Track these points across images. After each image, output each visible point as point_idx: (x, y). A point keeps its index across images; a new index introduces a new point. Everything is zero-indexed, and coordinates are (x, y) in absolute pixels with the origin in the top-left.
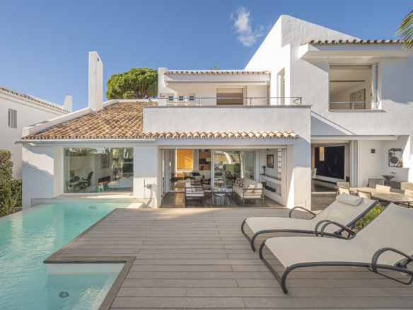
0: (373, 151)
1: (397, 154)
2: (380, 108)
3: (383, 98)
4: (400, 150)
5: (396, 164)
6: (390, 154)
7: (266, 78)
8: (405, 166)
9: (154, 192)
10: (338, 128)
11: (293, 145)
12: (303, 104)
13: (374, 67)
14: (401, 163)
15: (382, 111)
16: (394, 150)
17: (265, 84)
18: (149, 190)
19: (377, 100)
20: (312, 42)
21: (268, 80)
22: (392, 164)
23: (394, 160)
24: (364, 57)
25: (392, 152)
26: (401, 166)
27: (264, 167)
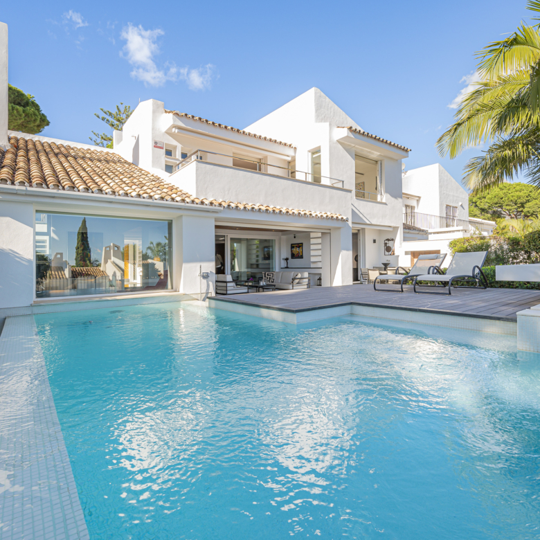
0: (374, 241)
1: (390, 244)
2: (384, 201)
3: (386, 192)
4: (392, 240)
5: (390, 253)
6: (386, 244)
7: (291, 152)
8: (396, 254)
9: (211, 283)
10: (361, 216)
11: (339, 228)
12: (345, 188)
13: (379, 163)
14: (394, 251)
15: (385, 204)
16: (388, 240)
17: (289, 159)
18: (204, 281)
19: (381, 195)
20: (351, 128)
21: (293, 154)
22: (387, 253)
23: (388, 249)
24: (376, 153)
25: (387, 242)
26: (394, 254)
27: (287, 259)
